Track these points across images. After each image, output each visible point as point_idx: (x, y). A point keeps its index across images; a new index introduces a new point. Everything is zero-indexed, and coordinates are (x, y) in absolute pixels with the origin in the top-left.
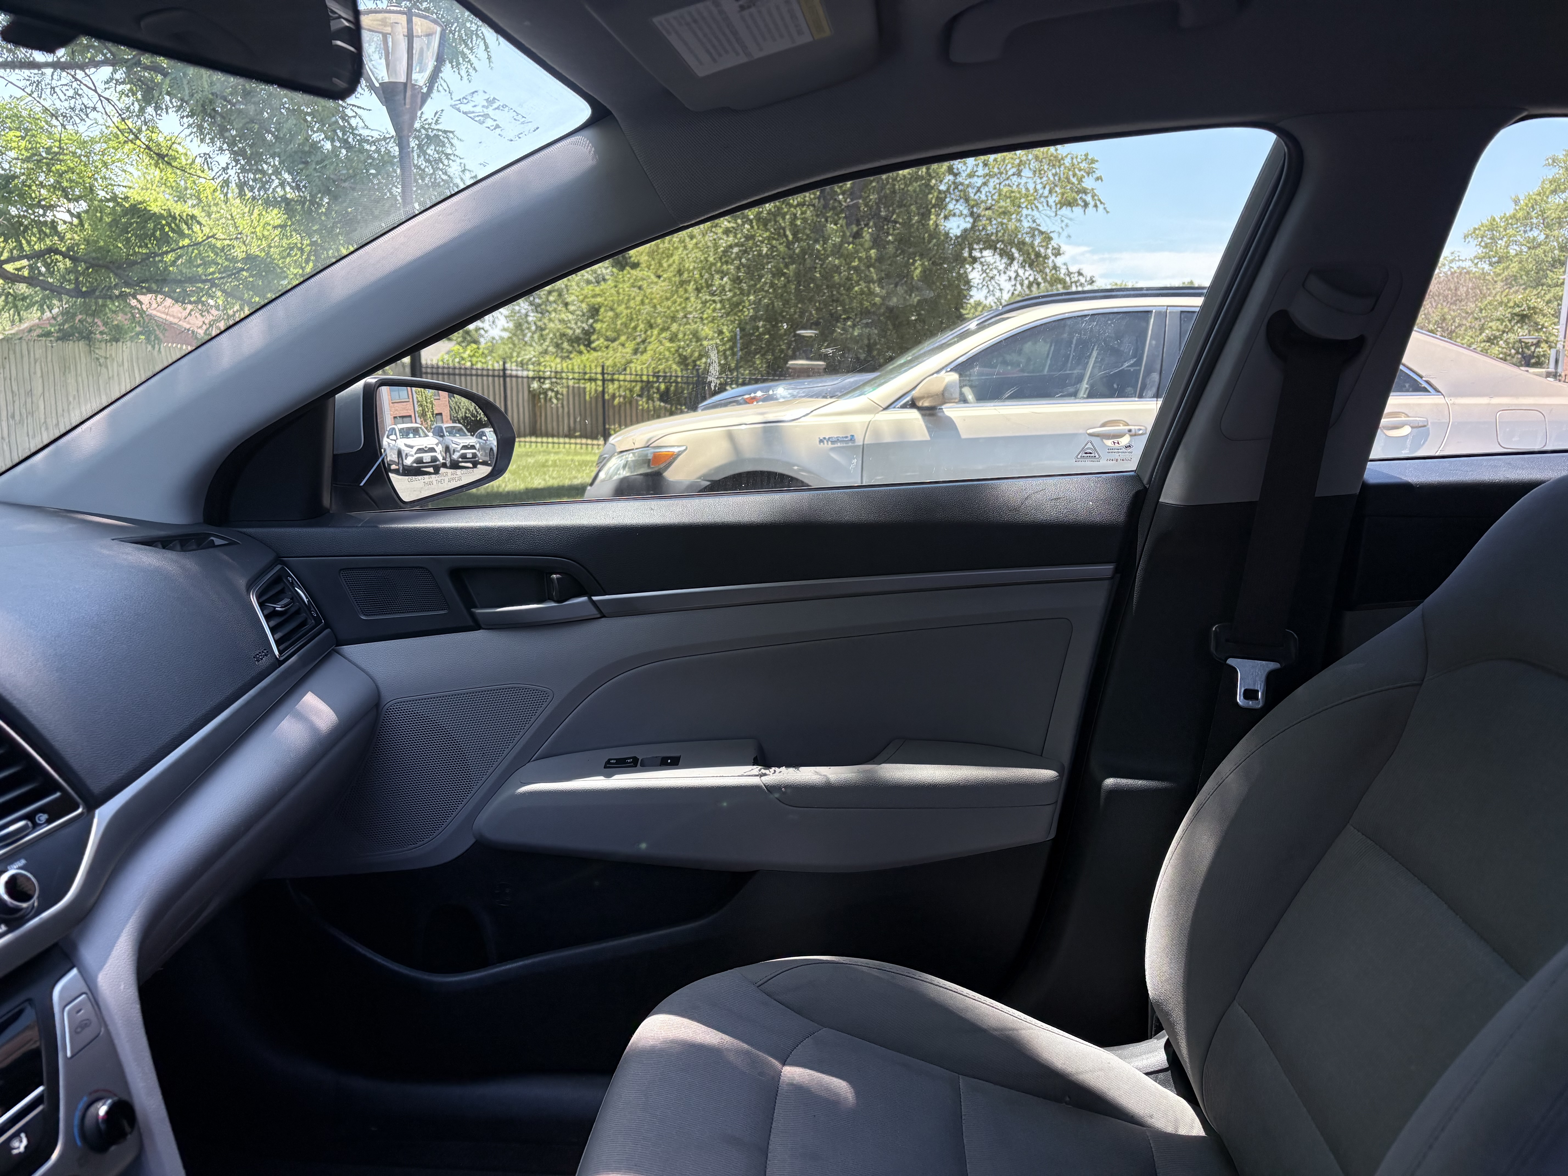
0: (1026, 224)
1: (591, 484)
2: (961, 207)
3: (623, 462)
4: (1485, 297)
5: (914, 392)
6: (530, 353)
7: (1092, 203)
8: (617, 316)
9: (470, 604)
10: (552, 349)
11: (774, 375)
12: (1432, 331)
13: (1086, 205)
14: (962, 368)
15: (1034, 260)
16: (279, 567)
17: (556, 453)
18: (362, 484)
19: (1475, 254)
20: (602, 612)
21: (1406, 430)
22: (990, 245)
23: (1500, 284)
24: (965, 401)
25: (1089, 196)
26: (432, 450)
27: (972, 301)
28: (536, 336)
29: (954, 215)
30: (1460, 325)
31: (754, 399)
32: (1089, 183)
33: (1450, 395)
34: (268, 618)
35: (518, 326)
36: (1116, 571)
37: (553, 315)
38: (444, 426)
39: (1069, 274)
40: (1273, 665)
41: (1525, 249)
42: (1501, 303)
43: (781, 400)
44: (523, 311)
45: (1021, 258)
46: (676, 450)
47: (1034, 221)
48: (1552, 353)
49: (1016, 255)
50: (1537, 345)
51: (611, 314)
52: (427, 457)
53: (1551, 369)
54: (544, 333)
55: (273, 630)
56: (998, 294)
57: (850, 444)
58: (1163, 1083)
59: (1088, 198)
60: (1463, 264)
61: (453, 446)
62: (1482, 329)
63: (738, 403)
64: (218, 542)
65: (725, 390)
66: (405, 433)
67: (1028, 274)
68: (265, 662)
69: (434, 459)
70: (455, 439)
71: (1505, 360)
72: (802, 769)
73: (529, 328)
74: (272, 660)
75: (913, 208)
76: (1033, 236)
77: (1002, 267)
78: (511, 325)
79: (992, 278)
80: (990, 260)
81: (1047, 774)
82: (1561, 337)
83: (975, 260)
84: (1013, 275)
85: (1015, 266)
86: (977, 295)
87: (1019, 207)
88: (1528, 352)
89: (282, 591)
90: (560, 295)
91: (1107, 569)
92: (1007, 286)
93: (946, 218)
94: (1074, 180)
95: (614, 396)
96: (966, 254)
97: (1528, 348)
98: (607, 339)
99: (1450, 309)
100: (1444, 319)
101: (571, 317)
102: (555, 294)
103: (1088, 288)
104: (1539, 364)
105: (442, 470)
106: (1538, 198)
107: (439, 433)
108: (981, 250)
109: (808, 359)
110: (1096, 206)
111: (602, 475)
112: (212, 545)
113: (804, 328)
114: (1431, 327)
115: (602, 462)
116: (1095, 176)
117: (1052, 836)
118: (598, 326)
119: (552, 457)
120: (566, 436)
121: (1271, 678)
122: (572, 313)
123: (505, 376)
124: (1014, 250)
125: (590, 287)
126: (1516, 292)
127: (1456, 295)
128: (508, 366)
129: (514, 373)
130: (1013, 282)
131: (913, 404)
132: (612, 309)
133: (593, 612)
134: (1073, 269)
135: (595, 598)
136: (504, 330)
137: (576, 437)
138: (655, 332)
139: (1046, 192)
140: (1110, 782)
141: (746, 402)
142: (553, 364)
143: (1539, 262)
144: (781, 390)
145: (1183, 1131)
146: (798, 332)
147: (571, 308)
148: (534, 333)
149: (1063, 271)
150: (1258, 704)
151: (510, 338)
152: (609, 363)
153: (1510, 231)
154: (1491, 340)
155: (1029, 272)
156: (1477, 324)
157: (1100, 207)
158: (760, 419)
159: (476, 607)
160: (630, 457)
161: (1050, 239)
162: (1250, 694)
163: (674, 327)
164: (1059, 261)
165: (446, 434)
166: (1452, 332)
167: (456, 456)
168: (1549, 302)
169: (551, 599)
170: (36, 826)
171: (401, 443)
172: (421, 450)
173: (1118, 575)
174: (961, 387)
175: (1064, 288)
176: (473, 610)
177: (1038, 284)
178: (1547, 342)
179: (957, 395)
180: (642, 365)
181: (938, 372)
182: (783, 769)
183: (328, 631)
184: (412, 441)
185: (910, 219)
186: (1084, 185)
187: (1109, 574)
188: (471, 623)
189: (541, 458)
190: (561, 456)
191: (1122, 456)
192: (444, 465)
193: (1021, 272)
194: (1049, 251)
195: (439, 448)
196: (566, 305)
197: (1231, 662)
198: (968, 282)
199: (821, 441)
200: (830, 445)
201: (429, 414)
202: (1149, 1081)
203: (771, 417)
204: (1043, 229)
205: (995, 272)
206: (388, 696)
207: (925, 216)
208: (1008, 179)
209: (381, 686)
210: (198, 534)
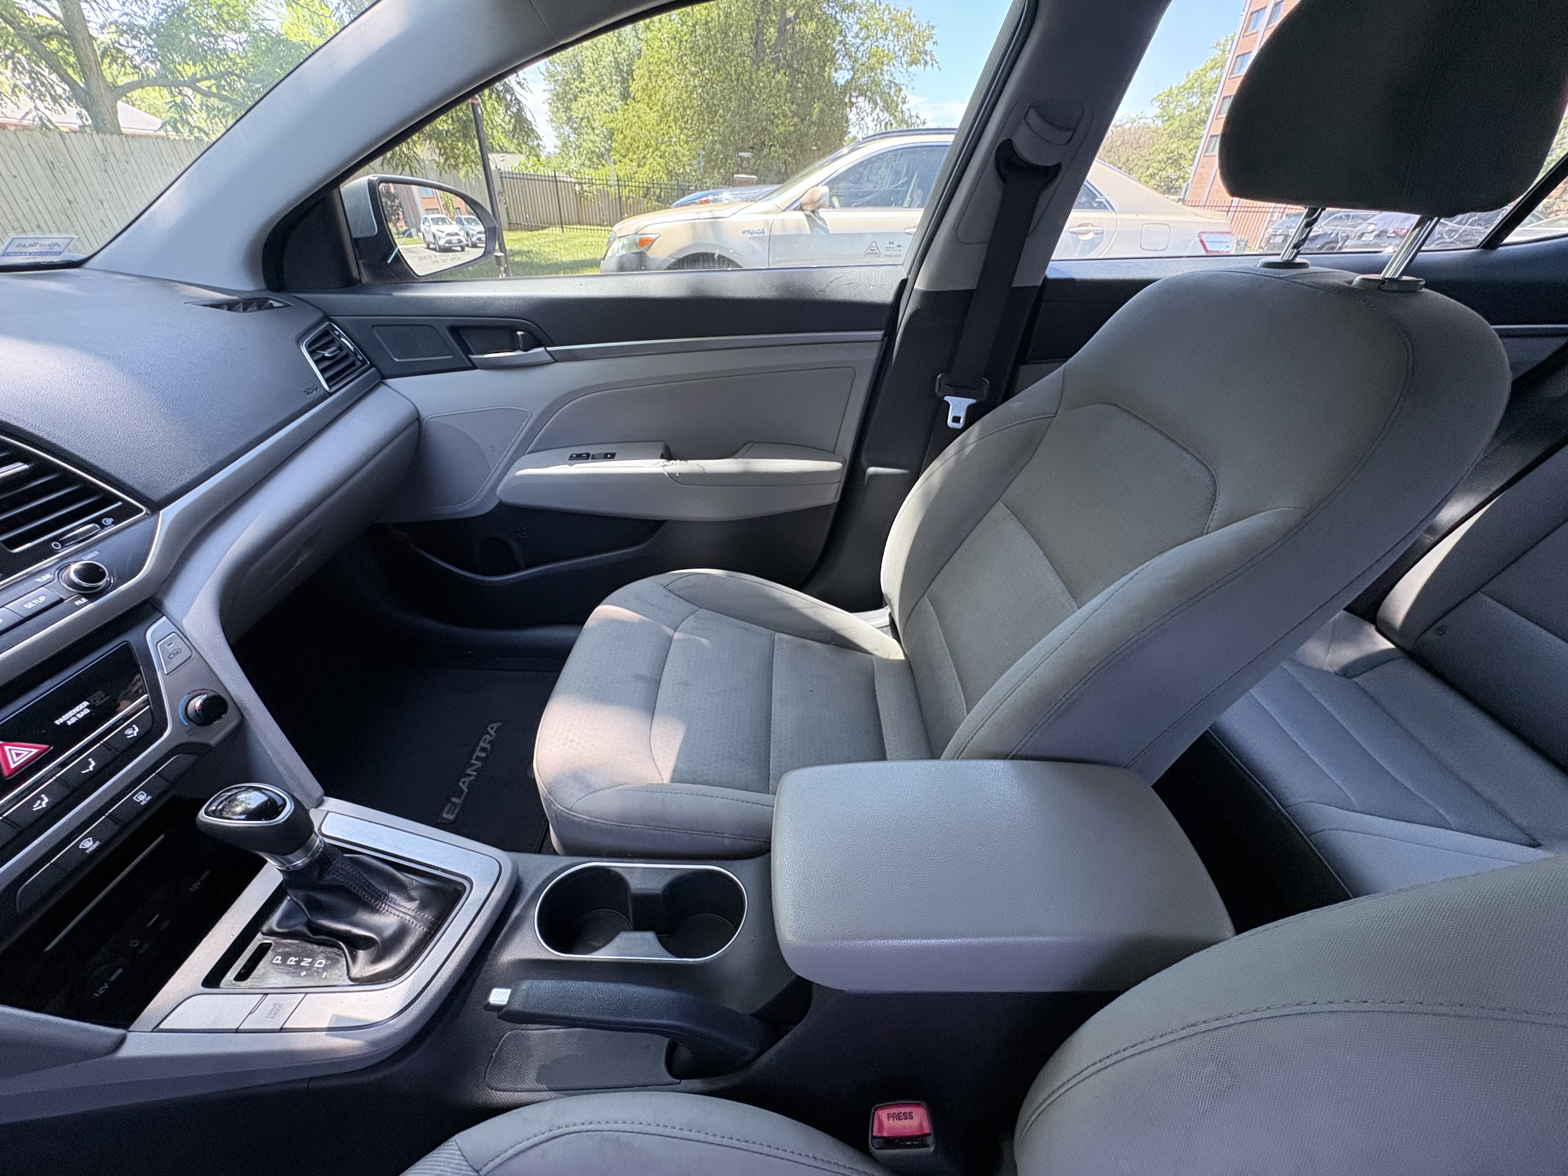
0: (886, 78)
1: (604, 259)
2: (846, 62)
3: (621, 244)
4: (1154, 145)
5: (801, 200)
6: (573, 164)
7: (930, 62)
8: (625, 137)
9: (468, 352)
10: (587, 163)
11: (725, 184)
12: (1119, 168)
13: (926, 62)
14: (832, 183)
15: (890, 106)
16: (327, 323)
17: (593, 236)
18: (389, 261)
19: (1155, 114)
20: (556, 359)
21: (1090, 236)
22: (862, 93)
23: (1165, 136)
24: (834, 207)
25: (929, 57)
26: (457, 234)
27: (850, 136)
28: (577, 152)
29: (841, 68)
30: (1136, 165)
31: (706, 202)
32: (929, 46)
33: (1120, 212)
34: (317, 362)
35: (564, 144)
36: (885, 335)
37: (585, 136)
38: (463, 217)
39: (911, 116)
40: (972, 401)
41: (1185, 111)
42: (1163, 150)
43: (726, 202)
44: (566, 133)
45: (882, 104)
46: (654, 236)
47: (891, 75)
48: (1184, 186)
49: (879, 102)
50: (1177, 180)
51: (622, 136)
52: (454, 239)
53: (1182, 197)
54: (581, 149)
55: (323, 371)
56: (865, 130)
57: (762, 235)
58: (886, 633)
59: (928, 58)
60: (1145, 120)
61: (471, 232)
62: (1148, 168)
64: (276, 304)
66: (436, 221)
67: (885, 116)
68: (315, 395)
69: (460, 241)
70: (472, 227)
71: (1156, 189)
72: (689, 461)
73: (571, 146)
74: (322, 392)
75: (815, 60)
76: (890, 88)
77: (869, 111)
78: (560, 144)
79: (863, 119)
80: (862, 104)
81: (836, 465)
82: (1192, 175)
83: (852, 104)
84: (876, 117)
85: (878, 110)
86: (853, 131)
87: (882, 63)
88: (1171, 185)
89: (332, 341)
90: (589, 121)
91: (879, 334)
92: (871, 125)
93: (836, 70)
94: (920, 44)
95: (628, 198)
96: (847, 100)
97: (1171, 182)
98: (621, 156)
99: (1133, 153)
100: (1128, 160)
101: (596, 138)
102: (585, 120)
103: (921, 127)
104: (1175, 193)
105: (466, 249)
106: (1201, 73)
107: (460, 221)
108: (857, 97)
109: (746, 174)
110: (932, 65)
111: (610, 253)
112: (271, 307)
113: (744, 151)
114: (1120, 165)
115: (609, 244)
116: (933, 40)
117: (838, 499)
118: (614, 145)
119: (590, 239)
120: (597, 225)
121: (970, 408)
122: (598, 135)
123: (556, 181)
124: (878, 98)
125: (607, 114)
126: (1173, 142)
127: (1138, 143)
128: (557, 174)
129: (562, 179)
130: (875, 122)
131: (801, 208)
132: (622, 133)
133: (549, 358)
134: (914, 114)
135: (549, 349)
136: (555, 147)
137: (603, 226)
138: (651, 150)
139: (901, 53)
140: (872, 470)
141: (701, 203)
142: (588, 173)
143: (1192, 121)
144: (726, 195)
145: (892, 657)
146: (740, 154)
147: (597, 132)
148: (575, 149)
149: (907, 115)
150: (959, 426)
151: (559, 153)
152: (621, 174)
153: (1179, 98)
154: (1152, 176)
155: (886, 115)
156: (1146, 164)
157: (935, 65)
158: (709, 215)
159: (472, 354)
160: (625, 241)
161: (900, 90)
162: (956, 419)
163: (663, 147)
164: (905, 107)
165: (465, 223)
166: (1131, 169)
167: (474, 239)
168: (1191, 150)
169: (520, 349)
170: (103, 527)
171: (434, 228)
172: (448, 235)
173: (886, 338)
174: (831, 197)
175: (908, 126)
176: (470, 356)
177: (891, 124)
178: (1183, 178)
179: (827, 203)
180: (643, 175)
181: (817, 185)
182: (678, 461)
183: (373, 369)
184: (441, 227)
185: (813, 70)
186: (926, 47)
187: (880, 338)
188: (470, 365)
189: (583, 240)
190: (595, 239)
191: (895, 253)
192: (467, 245)
193: (881, 114)
194: (899, 100)
195: (462, 233)
196: (593, 129)
197: (947, 398)
198: (847, 121)
199: (744, 232)
200: (749, 235)
201: (451, 208)
202: (878, 631)
203: (717, 214)
204: (896, 81)
205: (865, 114)
206: (424, 414)
207: (822, 68)
208: (877, 40)
209: (419, 408)
210: (259, 299)
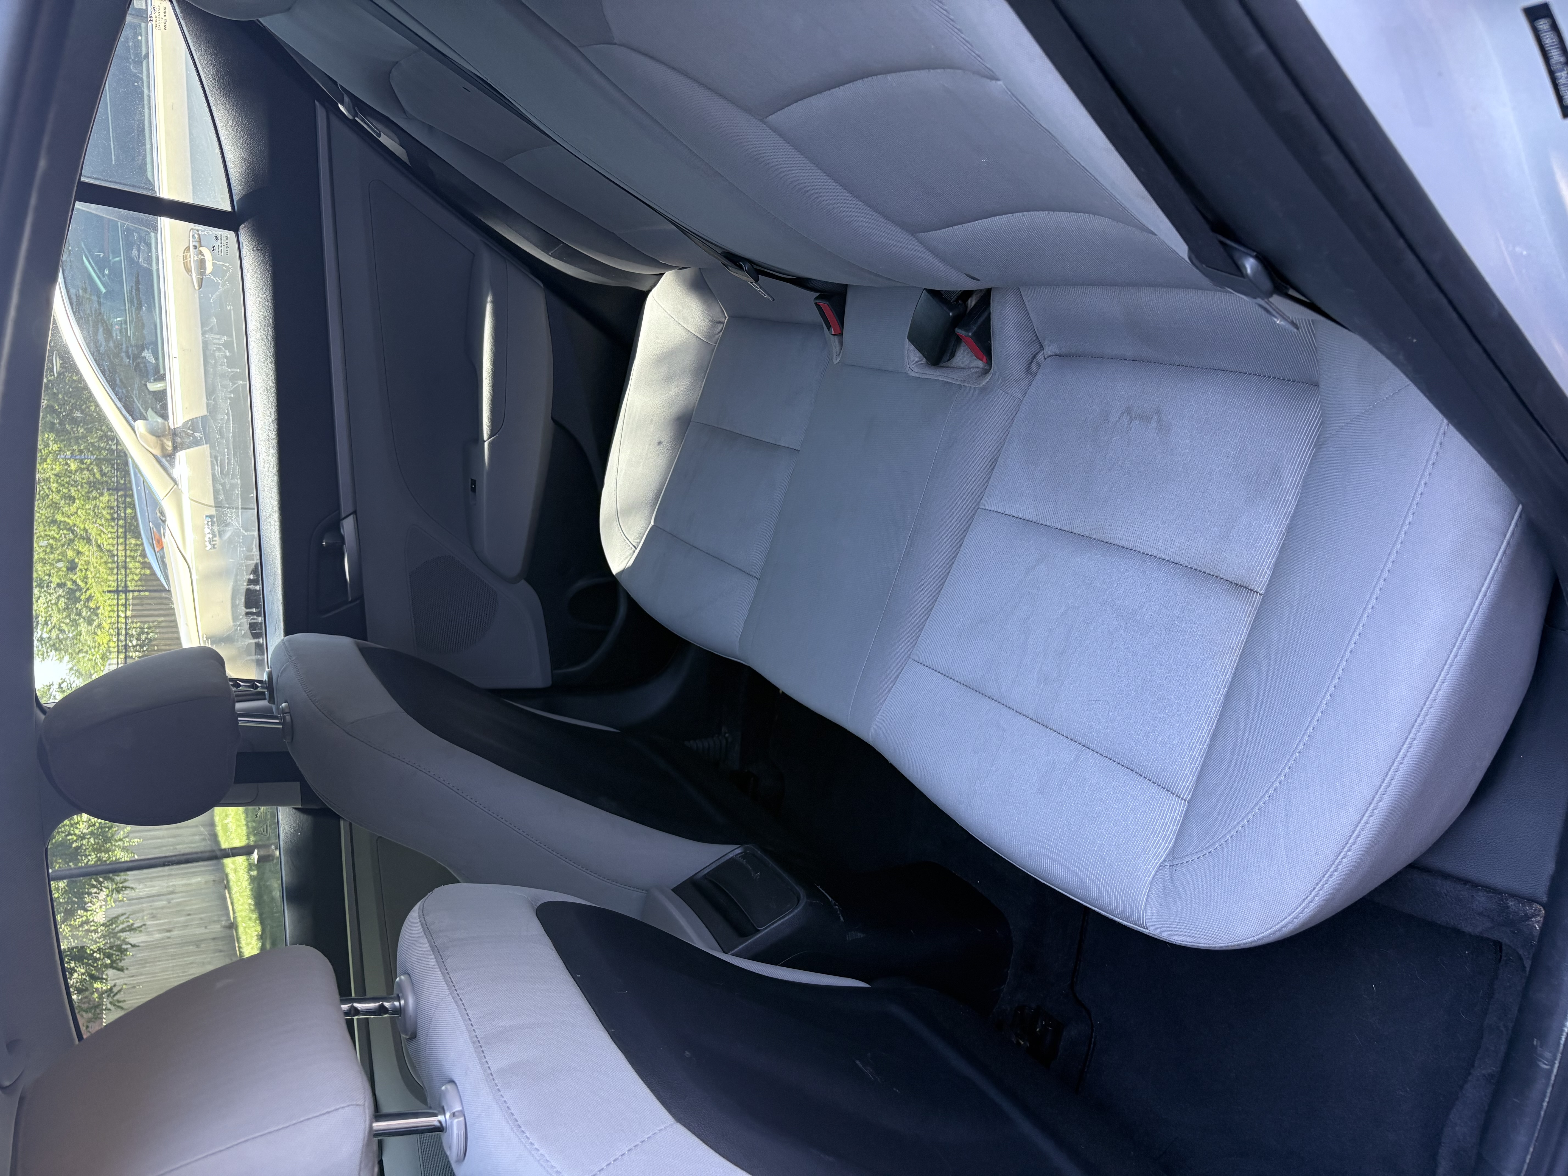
5: (154, 451)
24: (163, 394)
57: (215, 519)
63: (163, 557)
65: (149, 563)
131: (170, 456)
